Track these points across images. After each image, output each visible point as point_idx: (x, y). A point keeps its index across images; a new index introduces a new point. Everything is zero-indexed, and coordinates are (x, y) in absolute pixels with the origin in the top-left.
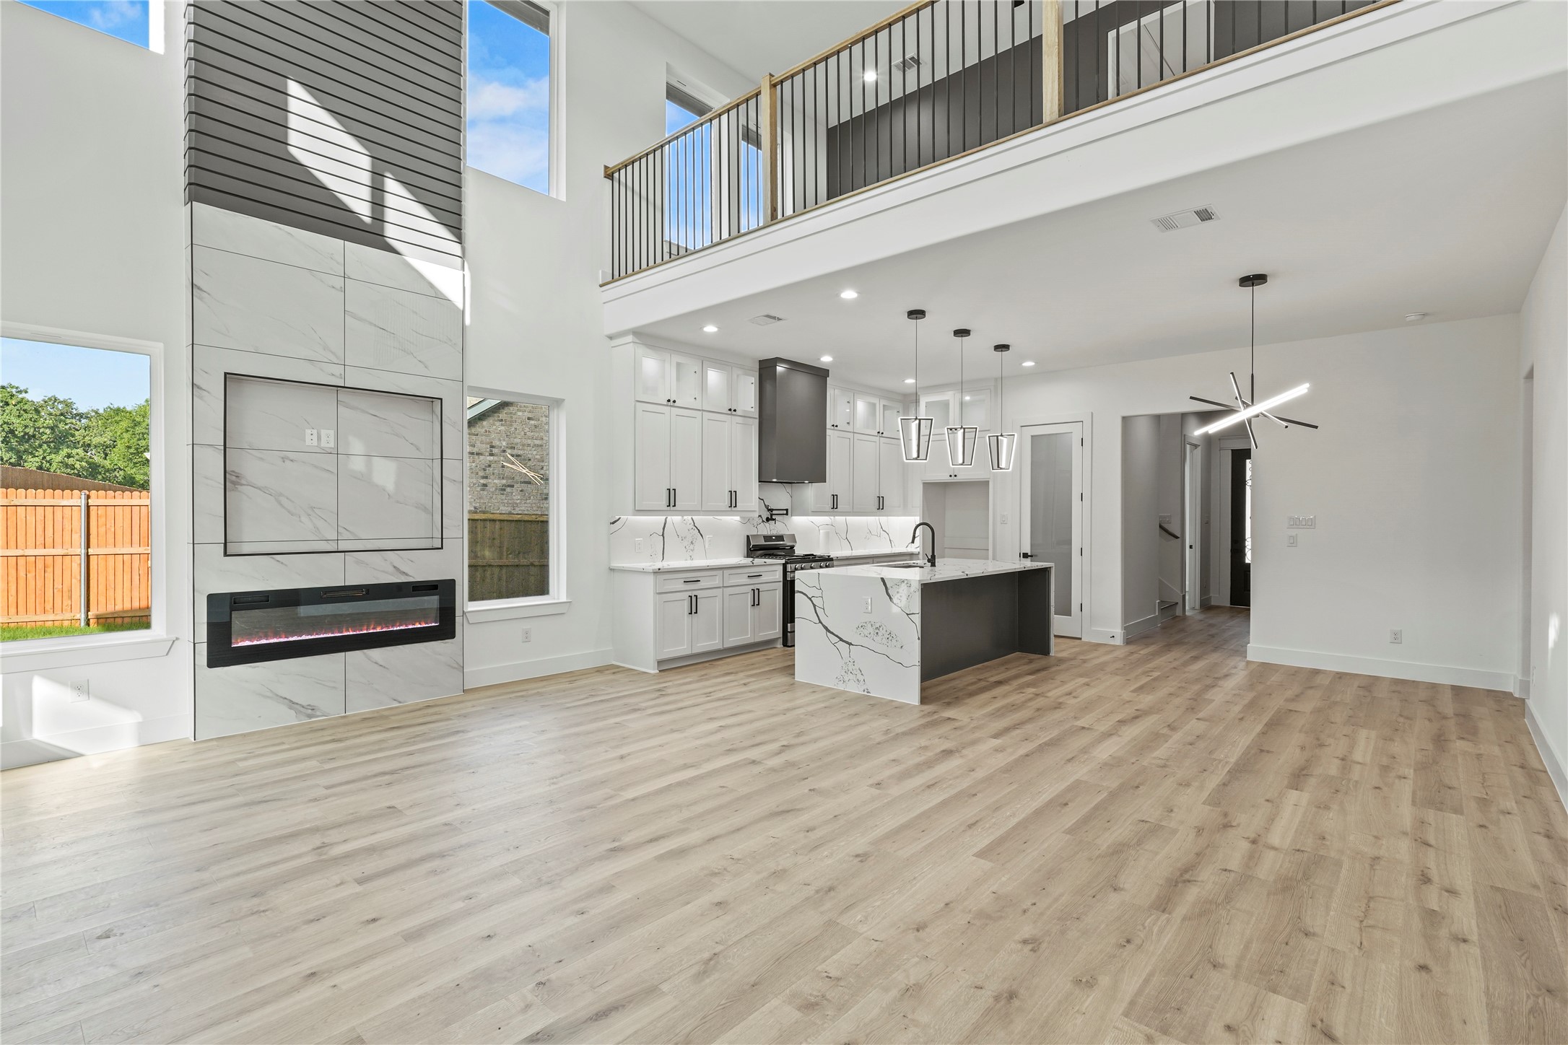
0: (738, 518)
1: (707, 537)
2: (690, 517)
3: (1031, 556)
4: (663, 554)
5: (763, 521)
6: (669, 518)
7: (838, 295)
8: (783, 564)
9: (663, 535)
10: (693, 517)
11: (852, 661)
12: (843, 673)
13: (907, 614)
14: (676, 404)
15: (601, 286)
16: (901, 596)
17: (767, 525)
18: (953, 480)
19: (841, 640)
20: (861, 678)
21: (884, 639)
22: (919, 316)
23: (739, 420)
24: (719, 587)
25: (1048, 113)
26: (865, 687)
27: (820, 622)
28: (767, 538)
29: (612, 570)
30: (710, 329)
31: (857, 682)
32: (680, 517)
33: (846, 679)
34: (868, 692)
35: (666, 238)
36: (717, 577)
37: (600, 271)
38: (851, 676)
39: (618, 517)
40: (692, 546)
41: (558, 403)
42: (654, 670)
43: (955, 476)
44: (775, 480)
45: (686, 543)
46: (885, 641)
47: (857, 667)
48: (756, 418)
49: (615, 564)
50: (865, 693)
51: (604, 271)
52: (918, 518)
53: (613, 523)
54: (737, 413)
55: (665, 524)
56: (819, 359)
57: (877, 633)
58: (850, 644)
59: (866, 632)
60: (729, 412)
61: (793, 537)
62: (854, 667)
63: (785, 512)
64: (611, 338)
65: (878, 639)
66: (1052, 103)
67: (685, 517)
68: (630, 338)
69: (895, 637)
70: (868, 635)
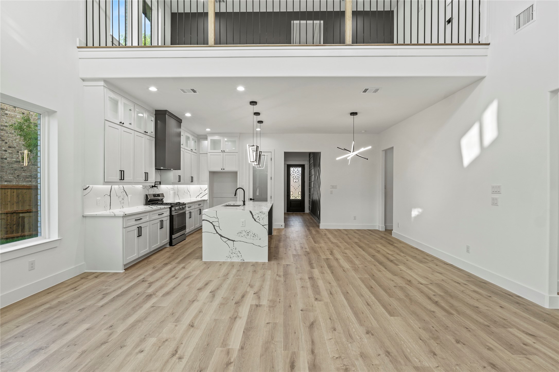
0: (141, 186)
1: (129, 196)
2: (122, 186)
3: (253, 199)
4: (110, 206)
5: (151, 188)
6: (113, 186)
7: (236, 89)
8: (170, 208)
9: (110, 196)
10: (124, 186)
11: (235, 248)
12: (230, 253)
13: (263, 225)
14: (124, 125)
15: (78, 48)
16: (260, 218)
17: (152, 189)
18: (223, 171)
19: (229, 239)
20: (239, 254)
21: (251, 237)
22: (254, 104)
23: (148, 137)
24: (148, 221)
25: (348, 41)
26: (242, 258)
27: (217, 233)
28: (154, 195)
29: (83, 216)
30: (153, 89)
31: (237, 257)
32: (118, 186)
33: (232, 256)
34: (243, 260)
35: (110, 33)
36: (148, 216)
37: (78, 39)
38: (234, 255)
39: (88, 186)
40: (123, 201)
41: (51, 113)
42: (122, 270)
43: (224, 169)
44: (162, 168)
45: (120, 199)
46: (252, 238)
47: (237, 250)
48: (154, 137)
49: (87, 213)
50: (242, 261)
51: (80, 40)
52: (207, 186)
53: (86, 189)
54: (148, 134)
55: (111, 189)
56: (184, 115)
57: (248, 235)
58: (234, 241)
59: (242, 235)
60: (145, 133)
61: (163, 195)
62: (236, 251)
63: (159, 183)
64: (83, 80)
65: (249, 237)
66: (350, 38)
67: (120, 186)
68: (102, 83)
69: (257, 235)
70: (244, 236)
